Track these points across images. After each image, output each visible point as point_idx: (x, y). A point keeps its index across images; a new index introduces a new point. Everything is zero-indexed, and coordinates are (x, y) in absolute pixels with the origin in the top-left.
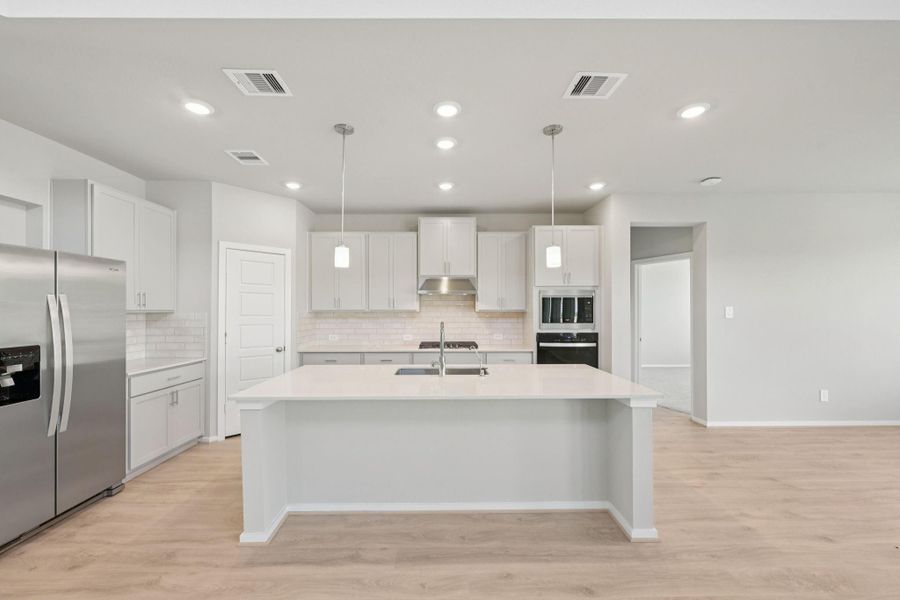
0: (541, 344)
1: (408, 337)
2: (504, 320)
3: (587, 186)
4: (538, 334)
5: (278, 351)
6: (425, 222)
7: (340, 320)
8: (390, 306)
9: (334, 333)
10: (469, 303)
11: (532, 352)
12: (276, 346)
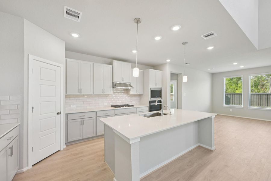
0: (151, 104)
1: (106, 104)
2: (135, 97)
3: (166, 60)
4: (150, 101)
5: (58, 114)
6: (116, 63)
7: (76, 98)
8: (102, 92)
9: (73, 104)
10: (126, 91)
11: (148, 107)
12: (57, 112)
